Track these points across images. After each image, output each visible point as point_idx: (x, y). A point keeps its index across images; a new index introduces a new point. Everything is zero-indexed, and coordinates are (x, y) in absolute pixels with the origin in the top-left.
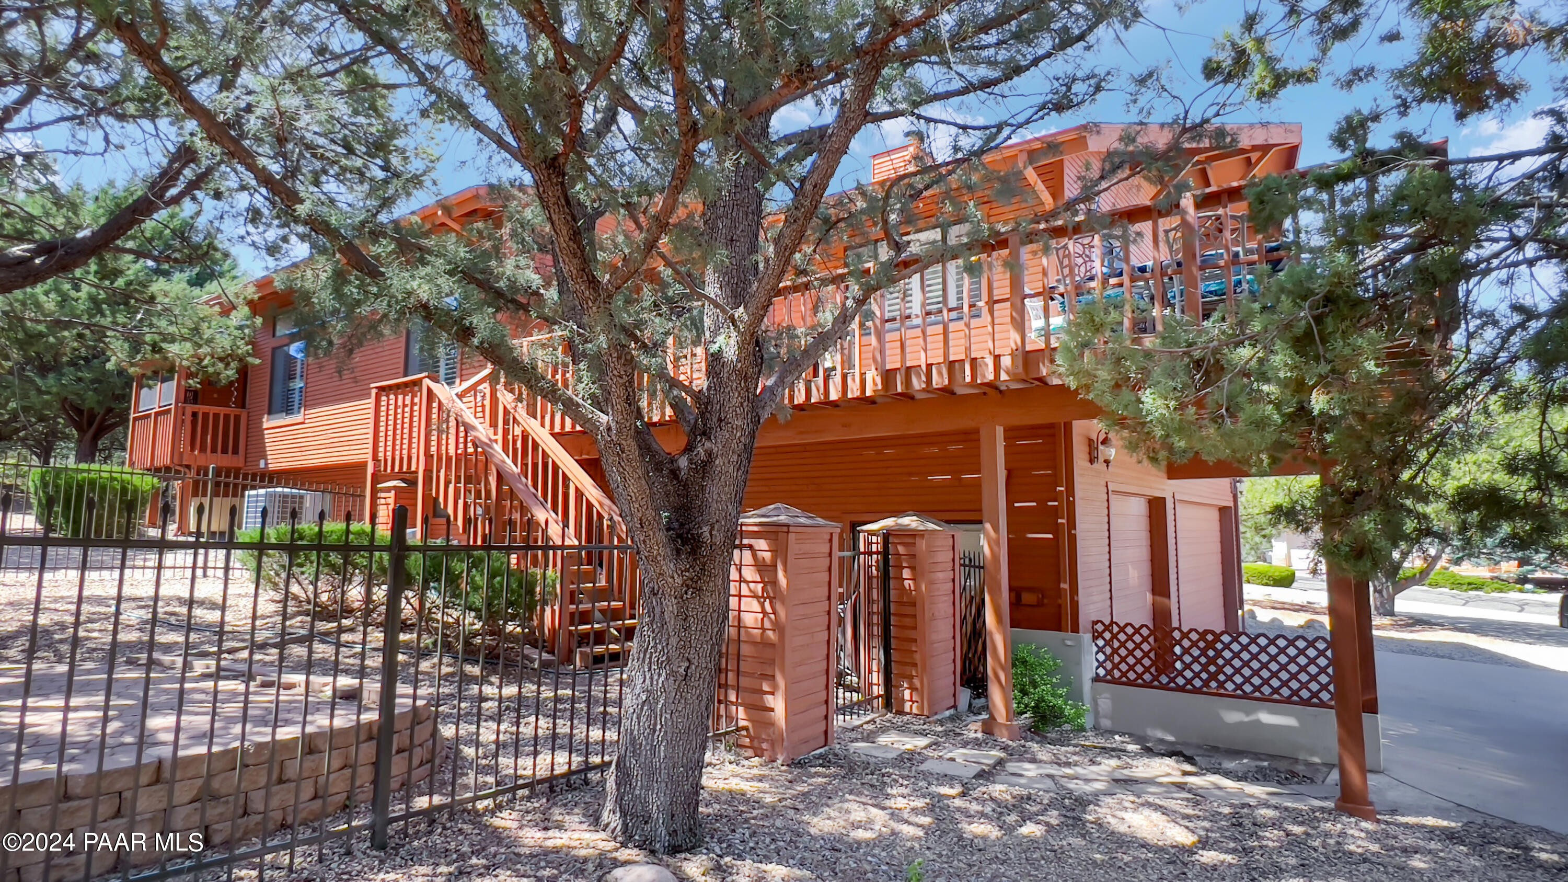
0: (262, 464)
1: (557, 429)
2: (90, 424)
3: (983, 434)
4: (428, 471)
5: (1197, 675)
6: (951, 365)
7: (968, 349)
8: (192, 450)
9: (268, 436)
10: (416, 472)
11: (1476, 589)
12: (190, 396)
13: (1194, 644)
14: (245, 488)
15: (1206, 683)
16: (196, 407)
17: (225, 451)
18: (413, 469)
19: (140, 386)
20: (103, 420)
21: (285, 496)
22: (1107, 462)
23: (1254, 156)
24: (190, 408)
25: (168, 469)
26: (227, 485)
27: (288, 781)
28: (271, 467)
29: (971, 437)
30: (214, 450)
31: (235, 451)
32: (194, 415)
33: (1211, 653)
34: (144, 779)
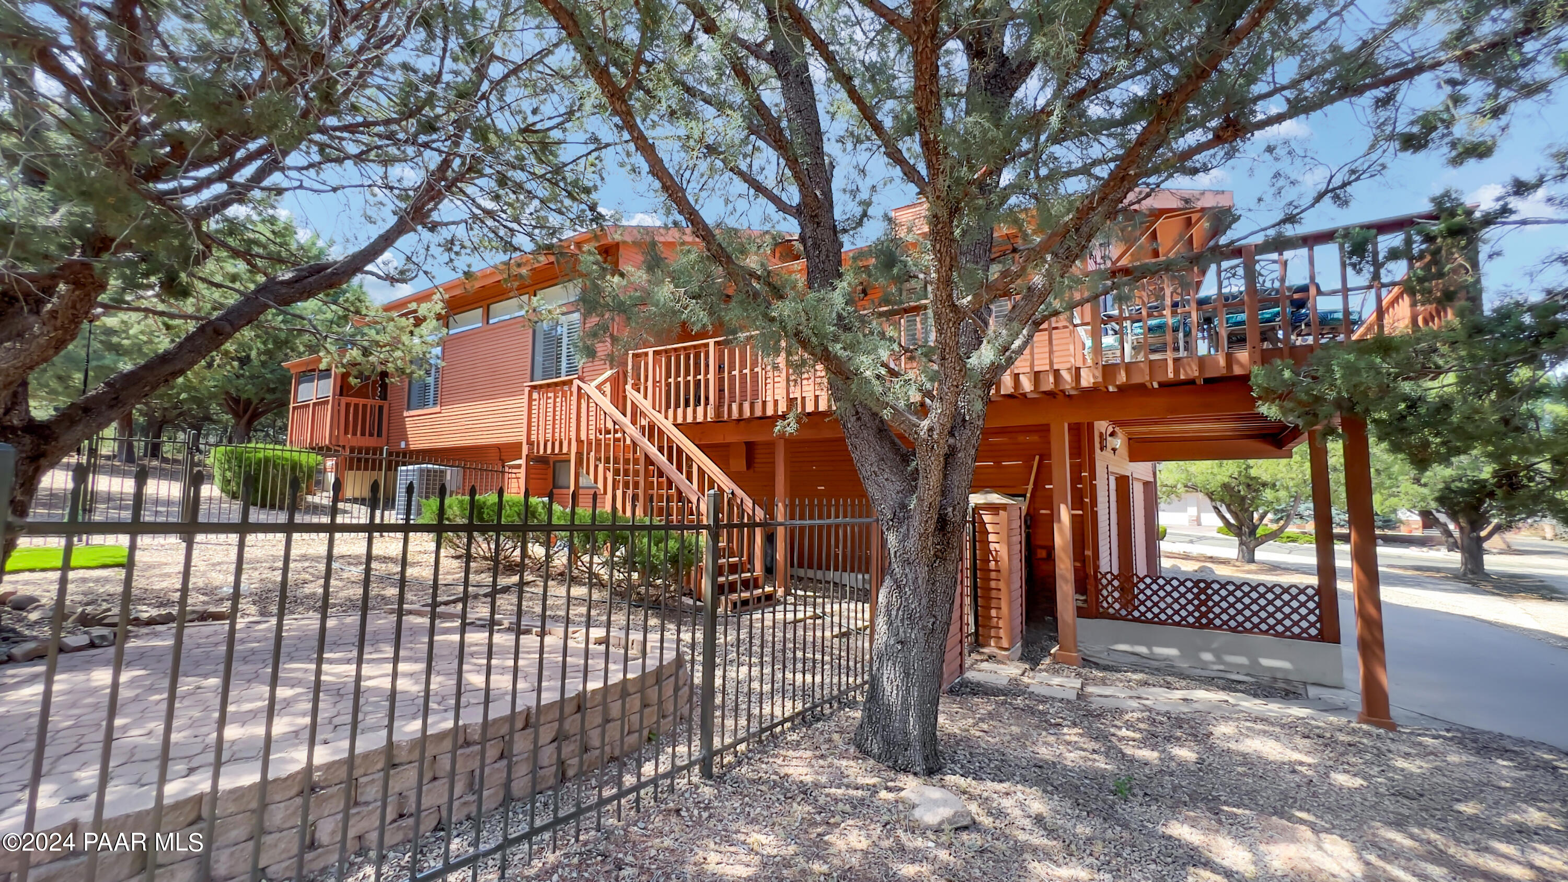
0: (403, 445)
1: (680, 420)
2: (245, 412)
3: (1053, 428)
4: (579, 454)
5: (1190, 614)
6: (1037, 374)
7: (1051, 363)
8: (346, 433)
9: (409, 423)
10: (568, 454)
11: (1294, 541)
12: (344, 388)
13: (1189, 590)
14: (397, 465)
15: (1198, 620)
16: (349, 399)
17: (371, 435)
18: (565, 450)
19: (298, 383)
20: (256, 409)
21: (429, 471)
22: (1114, 450)
23: (1195, 217)
24: (344, 400)
25: (329, 449)
26: (367, 460)
27: (613, 720)
28: (412, 447)
29: (1044, 430)
30: (363, 434)
31: (379, 435)
32: (348, 405)
33: (1203, 597)
34: (519, 724)
